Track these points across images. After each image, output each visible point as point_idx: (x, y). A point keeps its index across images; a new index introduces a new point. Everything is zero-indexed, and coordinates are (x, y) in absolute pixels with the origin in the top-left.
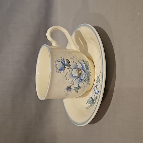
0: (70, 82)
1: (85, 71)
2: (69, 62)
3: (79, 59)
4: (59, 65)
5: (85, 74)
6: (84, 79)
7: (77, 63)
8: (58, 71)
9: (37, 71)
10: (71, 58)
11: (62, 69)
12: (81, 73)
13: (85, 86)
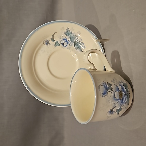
0: (113, 105)
1: (125, 93)
2: (110, 85)
3: (119, 81)
4: (102, 89)
5: (126, 96)
6: (125, 100)
7: (118, 85)
8: (102, 95)
10: (112, 81)
11: (106, 93)
12: (122, 95)
13: (125, 108)
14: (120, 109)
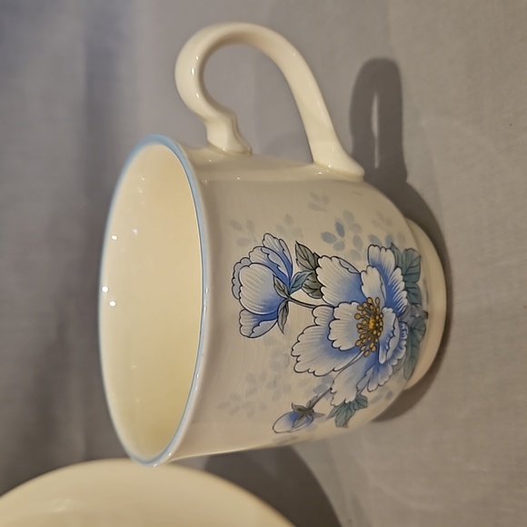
0: (316, 382)
1: (399, 315)
3: (372, 238)
4: (258, 286)
5: (402, 331)
6: (393, 357)
7: (361, 265)
8: (248, 322)
9: (104, 289)
10: (327, 237)
12: (378, 328)
13: (390, 394)
14: (360, 402)
